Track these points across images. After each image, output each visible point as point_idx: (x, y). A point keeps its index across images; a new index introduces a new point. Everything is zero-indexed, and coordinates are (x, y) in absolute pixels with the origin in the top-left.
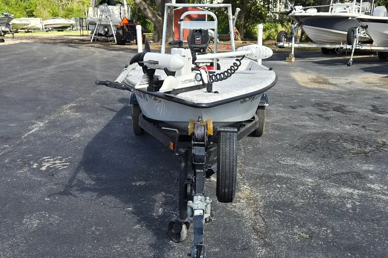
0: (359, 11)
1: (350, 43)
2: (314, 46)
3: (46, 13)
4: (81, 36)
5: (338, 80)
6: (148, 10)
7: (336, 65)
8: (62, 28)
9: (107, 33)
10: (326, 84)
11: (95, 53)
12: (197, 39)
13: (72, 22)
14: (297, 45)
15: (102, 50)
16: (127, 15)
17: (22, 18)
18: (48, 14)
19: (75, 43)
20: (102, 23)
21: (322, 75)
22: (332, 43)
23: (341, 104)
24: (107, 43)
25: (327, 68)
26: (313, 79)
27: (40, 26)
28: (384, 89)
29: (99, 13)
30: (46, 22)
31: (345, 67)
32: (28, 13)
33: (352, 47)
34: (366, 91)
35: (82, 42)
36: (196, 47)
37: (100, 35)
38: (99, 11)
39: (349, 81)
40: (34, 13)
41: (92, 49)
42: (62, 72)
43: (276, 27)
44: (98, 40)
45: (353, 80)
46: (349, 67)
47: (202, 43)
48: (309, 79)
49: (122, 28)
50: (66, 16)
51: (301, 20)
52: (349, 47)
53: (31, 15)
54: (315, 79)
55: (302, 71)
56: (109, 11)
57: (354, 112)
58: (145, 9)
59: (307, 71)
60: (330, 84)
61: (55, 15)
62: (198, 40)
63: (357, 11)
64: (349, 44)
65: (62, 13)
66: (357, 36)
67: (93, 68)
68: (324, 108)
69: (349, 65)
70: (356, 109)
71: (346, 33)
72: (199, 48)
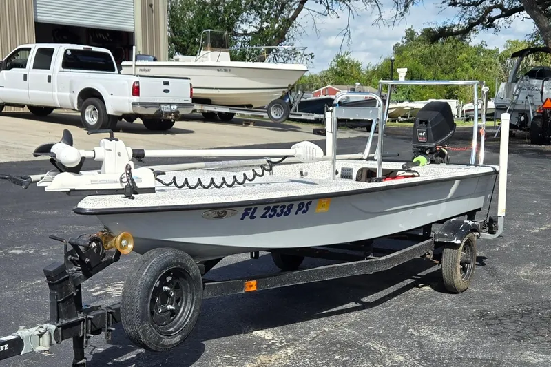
9: (523, 124)
12: (421, 134)
29: (515, 91)
38: (515, 88)
47: (429, 141)
49: (543, 115)
62: (422, 136)
72: (423, 147)
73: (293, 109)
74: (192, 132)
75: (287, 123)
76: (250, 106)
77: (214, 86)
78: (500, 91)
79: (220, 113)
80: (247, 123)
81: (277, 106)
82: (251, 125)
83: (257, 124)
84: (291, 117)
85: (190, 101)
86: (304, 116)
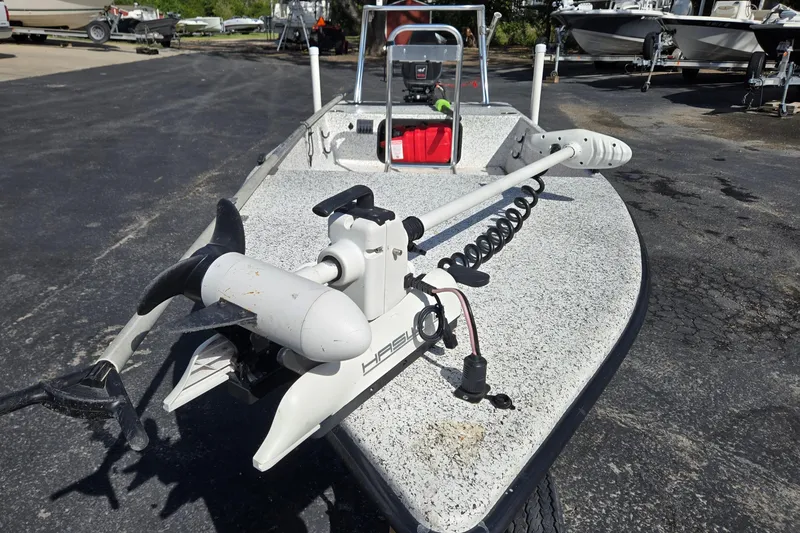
0: (654, 7)
1: (647, 55)
2: (587, 59)
3: (227, 10)
4: (267, 41)
5: (636, 119)
6: (351, 7)
7: (622, 89)
8: (247, 30)
9: (298, 38)
10: (620, 127)
11: (276, 69)
12: (420, 70)
13: (260, 22)
14: (561, 59)
15: (288, 64)
16: (324, 14)
17: (198, 18)
18: (230, 12)
19: (258, 52)
20: (292, 25)
21: (607, 109)
22: (613, 54)
23: (662, 174)
24: (298, 53)
25: (611, 94)
26: (595, 116)
27: (220, 27)
28: (720, 140)
29: (288, 11)
30: (226, 23)
31: (638, 93)
32: (206, 10)
33: (651, 63)
34: (691, 142)
35: (267, 50)
36: (418, 86)
37: (289, 41)
38: (288, 9)
39: (654, 121)
40: (214, 11)
41: (275, 62)
42: (219, 104)
43: (523, 27)
44: (286, 48)
45: (661, 120)
46: (644, 94)
47: (429, 78)
48: (590, 116)
49: (317, 31)
50: (252, 15)
51: (570, 21)
52: (646, 63)
53: (209, 13)
54: (600, 117)
55: (575, 101)
56: (301, 9)
57: (693, 195)
58: (348, 6)
59: (582, 100)
60: (625, 127)
61: (240, 14)
62: (421, 73)
63: (651, 6)
64: (646, 59)
65: (249, 10)
66: (660, 46)
67: (266, 96)
68: (637, 186)
69: (644, 90)
70: (694, 188)
71: (643, 40)
72: (422, 86)
73: (113, 30)
74: (13, 56)
75: (108, 44)
76: (66, 27)
77: (25, 8)
78: (276, 11)
79: (33, 35)
80: (65, 44)
81: (96, 28)
82: (70, 46)
83: (75, 44)
84: (112, 37)
85: (8, 24)
86: (125, 36)
